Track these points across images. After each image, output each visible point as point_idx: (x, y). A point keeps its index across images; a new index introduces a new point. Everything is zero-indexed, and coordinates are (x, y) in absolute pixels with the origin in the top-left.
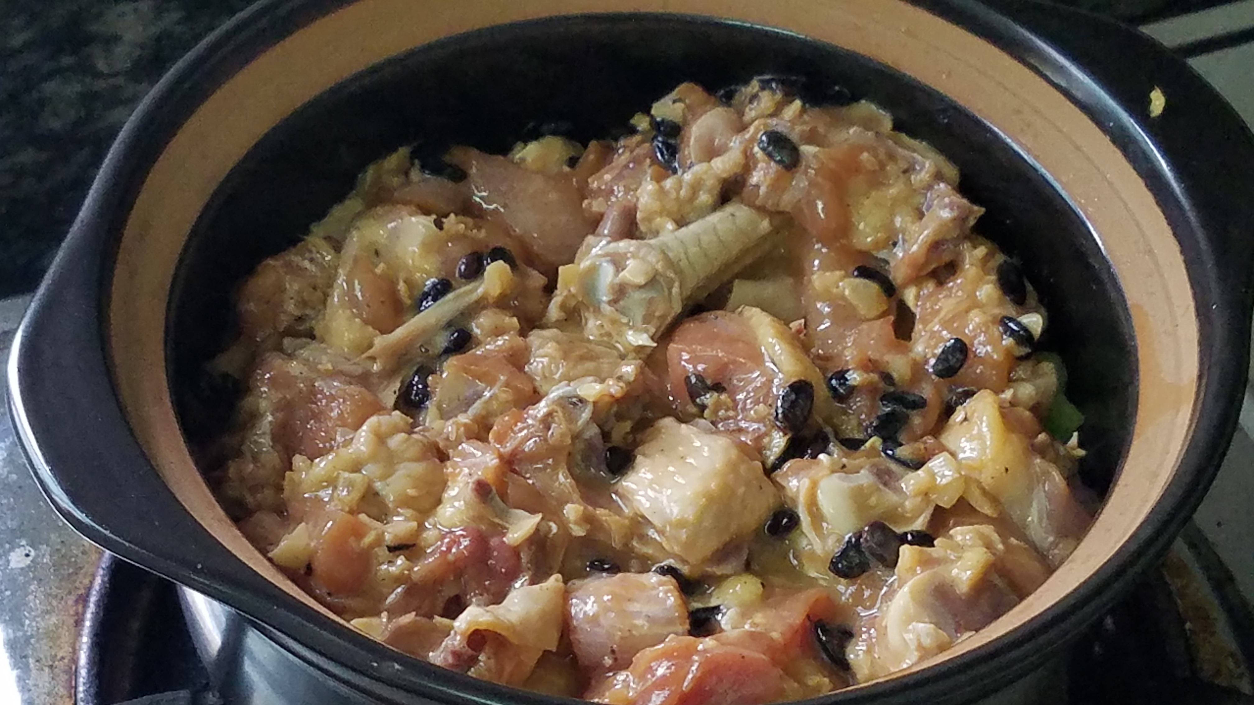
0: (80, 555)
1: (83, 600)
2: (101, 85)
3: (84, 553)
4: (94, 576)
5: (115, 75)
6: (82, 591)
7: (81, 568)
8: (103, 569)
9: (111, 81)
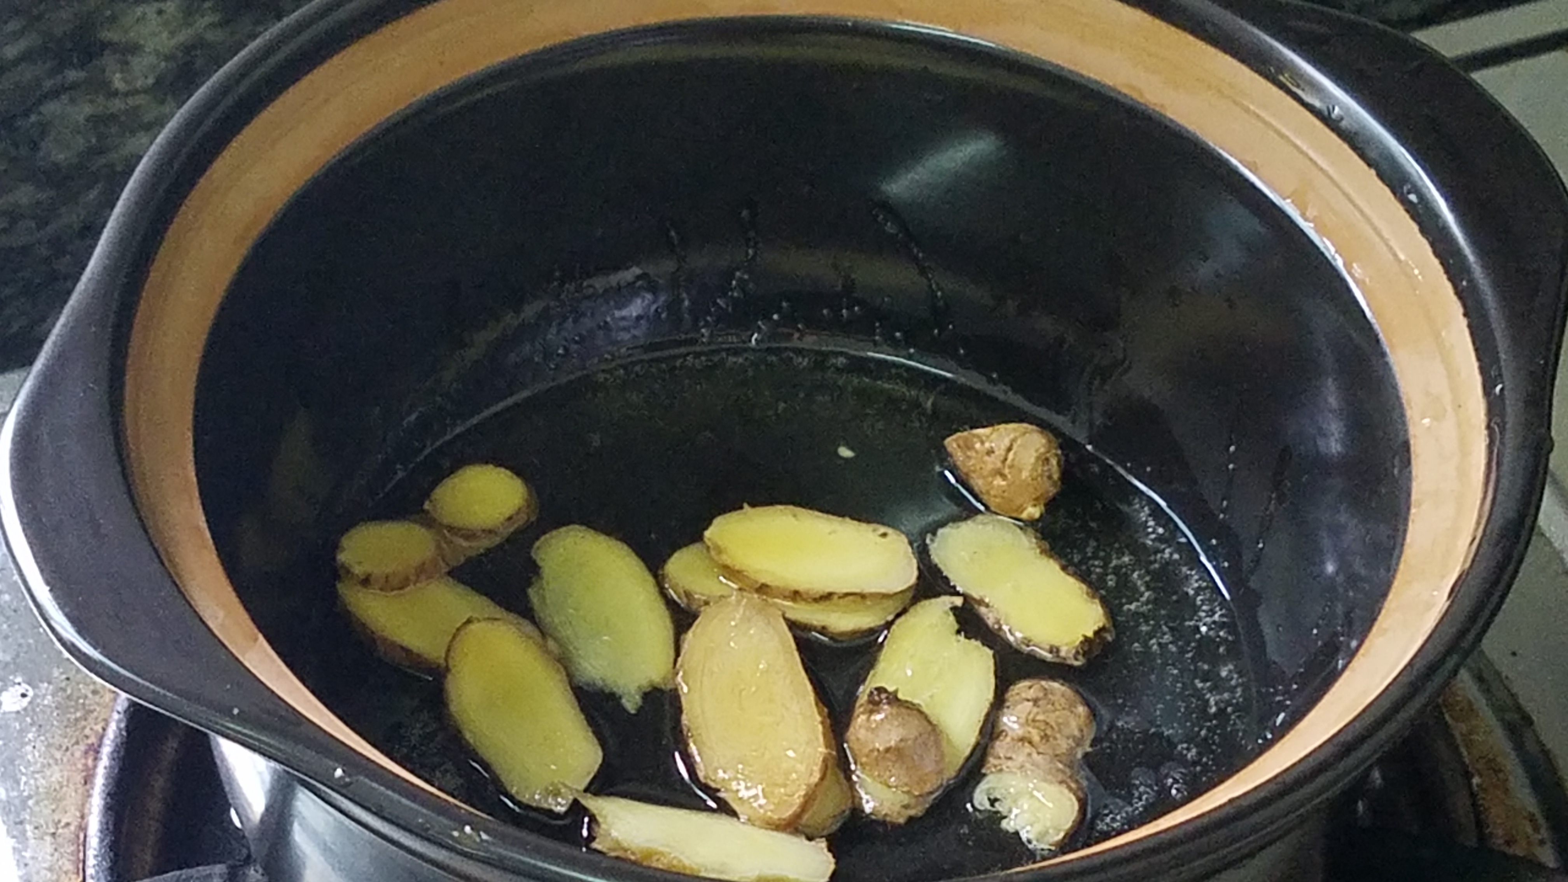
0: (90, 695)
1: (95, 750)
2: (117, 105)
3: (95, 692)
4: (107, 722)
5: (135, 92)
6: (93, 740)
7: (92, 712)
8: (119, 713)
9: (131, 101)
